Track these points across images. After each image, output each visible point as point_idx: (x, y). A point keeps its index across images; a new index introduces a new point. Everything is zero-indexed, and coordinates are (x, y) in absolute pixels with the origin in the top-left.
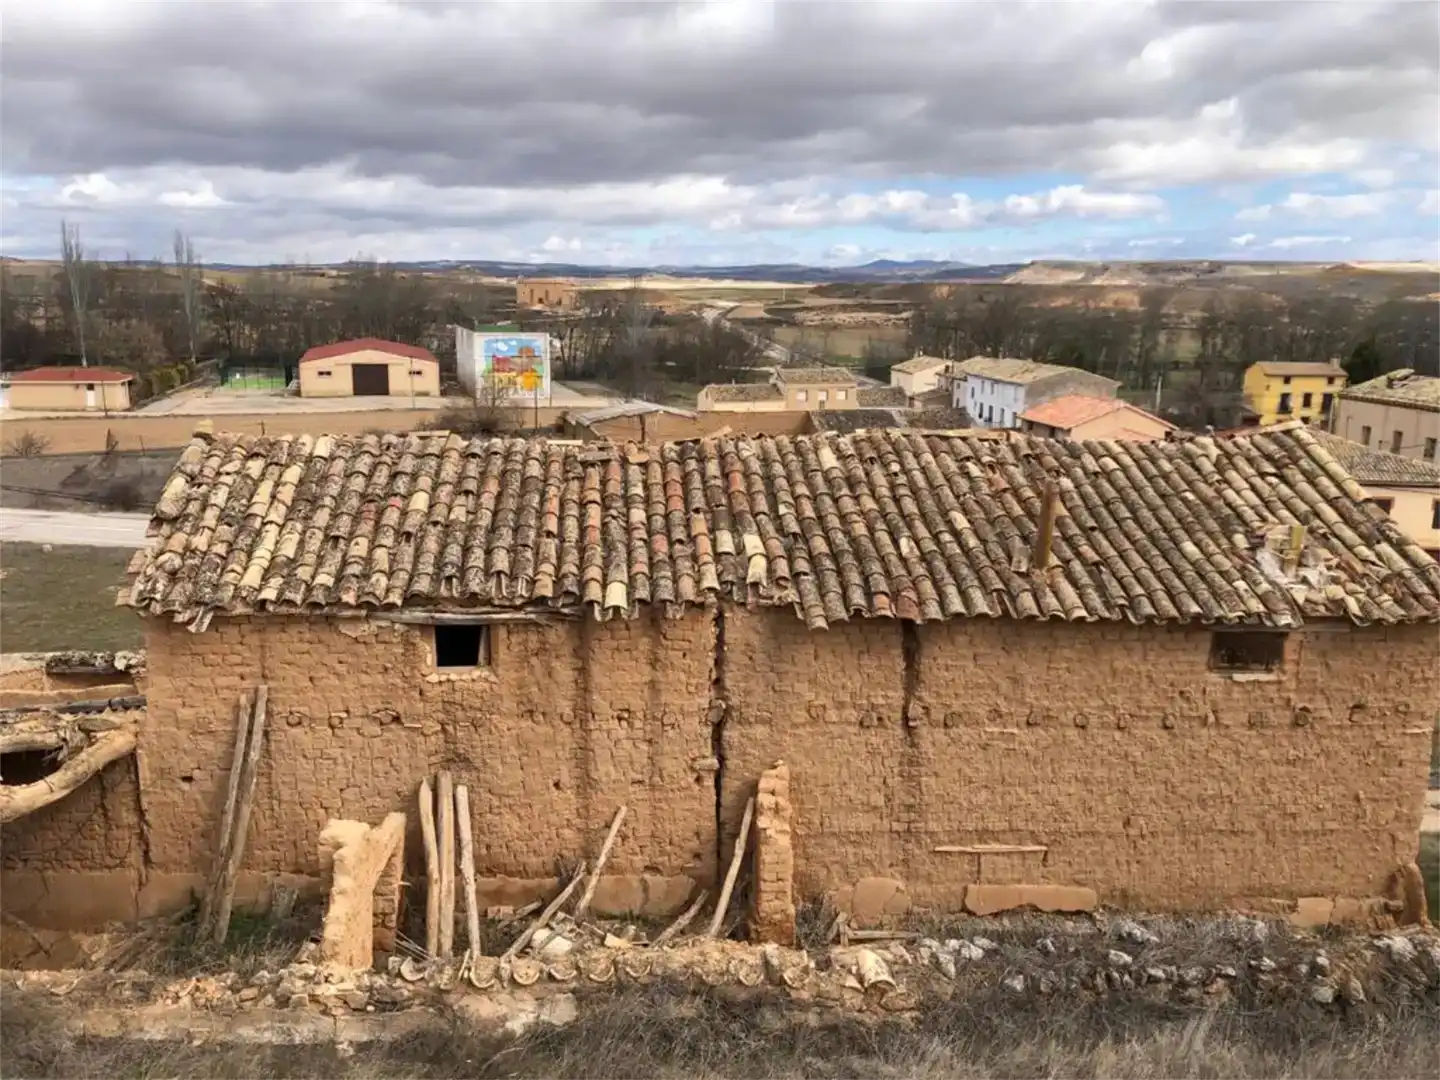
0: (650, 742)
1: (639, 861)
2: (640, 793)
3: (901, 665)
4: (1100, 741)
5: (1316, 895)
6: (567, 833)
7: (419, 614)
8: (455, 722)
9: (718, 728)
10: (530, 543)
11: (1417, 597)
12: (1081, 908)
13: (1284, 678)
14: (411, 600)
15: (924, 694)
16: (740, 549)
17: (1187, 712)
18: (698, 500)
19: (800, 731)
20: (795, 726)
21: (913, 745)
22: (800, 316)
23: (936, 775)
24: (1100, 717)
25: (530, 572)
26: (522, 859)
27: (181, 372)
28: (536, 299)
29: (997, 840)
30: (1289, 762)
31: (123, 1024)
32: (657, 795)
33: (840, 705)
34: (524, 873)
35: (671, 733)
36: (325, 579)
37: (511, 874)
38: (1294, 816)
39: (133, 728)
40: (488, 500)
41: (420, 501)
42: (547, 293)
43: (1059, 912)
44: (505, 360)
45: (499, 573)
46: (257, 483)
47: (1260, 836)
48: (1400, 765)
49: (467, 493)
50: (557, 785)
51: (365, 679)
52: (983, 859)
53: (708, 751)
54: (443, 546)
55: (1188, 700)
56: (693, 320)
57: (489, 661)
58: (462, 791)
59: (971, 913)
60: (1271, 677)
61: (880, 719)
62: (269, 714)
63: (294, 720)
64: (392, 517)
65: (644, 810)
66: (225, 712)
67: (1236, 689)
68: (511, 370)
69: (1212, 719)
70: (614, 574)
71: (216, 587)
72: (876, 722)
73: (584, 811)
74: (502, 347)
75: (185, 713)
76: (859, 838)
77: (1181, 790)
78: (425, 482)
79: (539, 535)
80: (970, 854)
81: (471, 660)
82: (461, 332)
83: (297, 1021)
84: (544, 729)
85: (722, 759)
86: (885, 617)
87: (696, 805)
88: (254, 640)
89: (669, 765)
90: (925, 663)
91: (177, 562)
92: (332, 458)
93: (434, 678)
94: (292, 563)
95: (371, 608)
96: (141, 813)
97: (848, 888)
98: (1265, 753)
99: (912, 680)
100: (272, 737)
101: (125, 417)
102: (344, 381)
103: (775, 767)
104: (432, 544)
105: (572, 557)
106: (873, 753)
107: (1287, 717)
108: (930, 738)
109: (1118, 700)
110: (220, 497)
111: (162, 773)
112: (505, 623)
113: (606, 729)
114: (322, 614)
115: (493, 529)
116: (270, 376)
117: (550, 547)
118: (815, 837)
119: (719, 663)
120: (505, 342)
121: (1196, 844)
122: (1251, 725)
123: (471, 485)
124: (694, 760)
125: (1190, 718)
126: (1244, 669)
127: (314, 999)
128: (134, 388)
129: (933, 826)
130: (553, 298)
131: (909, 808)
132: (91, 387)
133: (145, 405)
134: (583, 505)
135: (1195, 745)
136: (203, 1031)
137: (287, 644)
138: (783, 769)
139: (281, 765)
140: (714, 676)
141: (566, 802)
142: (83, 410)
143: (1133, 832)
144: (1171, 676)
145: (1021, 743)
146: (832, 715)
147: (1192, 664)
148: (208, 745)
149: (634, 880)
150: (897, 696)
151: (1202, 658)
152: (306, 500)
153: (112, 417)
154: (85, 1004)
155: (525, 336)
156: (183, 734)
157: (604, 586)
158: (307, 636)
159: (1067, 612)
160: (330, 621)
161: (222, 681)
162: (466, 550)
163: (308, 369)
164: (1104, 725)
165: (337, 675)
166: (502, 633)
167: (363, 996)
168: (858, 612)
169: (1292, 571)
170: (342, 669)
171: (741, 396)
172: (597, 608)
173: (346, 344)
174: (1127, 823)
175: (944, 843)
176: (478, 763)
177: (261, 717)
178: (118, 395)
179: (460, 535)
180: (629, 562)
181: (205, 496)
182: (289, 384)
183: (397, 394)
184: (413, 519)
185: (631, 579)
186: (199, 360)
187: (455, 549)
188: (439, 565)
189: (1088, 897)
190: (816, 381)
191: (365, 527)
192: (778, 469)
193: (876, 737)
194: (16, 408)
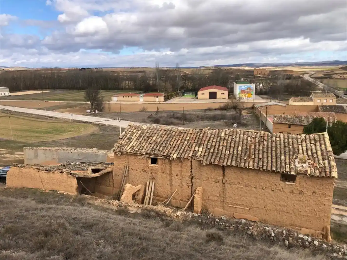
0: (181, 180)
1: (180, 199)
2: (179, 188)
3: (222, 172)
4: (259, 191)
5: (306, 228)
6: (169, 192)
7: (148, 156)
8: (153, 172)
9: (192, 179)
10: (167, 146)
11: (325, 172)
12: (256, 221)
13: (296, 184)
14: (147, 154)
15: (226, 178)
16: (198, 150)
17: (276, 188)
18: (196, 141)
19: (204, 181)
20: (204, 180)
21: (224, 187)
22: (334, 76)
23: (228, 192)
25: (164, 151)
26: (162, 195)
27: (175, 93)
28: (259, 73)
29: (240, 206)
30: (299, 201)
31: (93, 203)
32: (182, 188)
33: (211, 178)
35: (184, 179)
36: (137, 149)
37: (161, 197)
38: (300, 211)
39: (112, 168)
40: (164, 139)
41: (154, 138)
42: (262, 72)
43: (251, 221)
44: (244, 91)
45: (160, 151)
47: (293, 214)
48: (324, 205)
50: (167, 184)
51: (141, 164)
52: (237, 208)
53: (190, 182)
54: (154, 145)
55: (276, 186)
57: (158, 164)
58: (153, 183)
59: (235, 218)
60: (294, 184)
61: (218, 181)
62: (129, 168)
63: (132, 169)
64: (150, 140)
65: (180, 191)
66: (123, 167)
67: (286, 185)
68: (245, 93)
69: (282, 190)
70: (176, 153)
71: (123, 149)
73: (171, 189)
74: (243, 87)
75: (118, 167)
76: (215, 201)
77: (276, 203)
78: (157, 135)
79: (169, 145)
80: (235, 207)
81: (155, 163)
82: (235, 84)
84: (165, 175)
85: (192, 184)
86: (216, 164)
87: (188, 191)
88: (127, 157)
89: (184, 184)
90: (225, 173)
91: (119, 145)
92: (146, 130)
93: (150, 165)
94: (134, 146)
95: (142, 155)
96: (113, 180)
97: (213, 209)
98: (294, 198)
99: (224, 175)
100: (129, 171)
101: (163, 103)
102: (207, 96)
103: (200, 187)
104: (153, 145)
105: (172, 149)
106: (217, 187)
107: (299, 192)
108: (227, 186)
109: (262, 184)
111: (116, 175)
112: (159, 158)
113: (174, 177)
114: (135, 154)
115: (162, 144)
116: (192, 94)
117: (170, 147)
118: (207, 199)
119: (192, 168)
120: (244, 86)
121: (279, 213)
122: (290, 192)
123: (163, 136)
124: (188, 184)
126: (289, 181)
127: (113, 204)
128: (165, 97)
129: (228, 201)
131: (224, 197)
132: (157, 97)
133: (167, 101)
134: (178, 140)
135: (278, 195)
136: (101, 205)
137: (131, 158)
139: (130, 176)
140: (191, 170)
141: (168, 187)
142: (156, 102)
143: (266, 209)
144: (273, 181)
145: (244, 189)
146: (210, 179)
147: (277, 179)
148: (121, 171)
149: (178, 201)
150: (221, 178)
151: (279, 178)
152: (140, 136)
153: (160, 103)
154: (90, 199)
155: (249, 85)
156: (118, 169)
157: (174, 154)
158: (134, 157)
159: (249, 167)
160: (136, 156)
161: (123, 163)
162: (157, 146)
163: (199, 93)
164: (260, 188)
165: (138, 163)
166: (159, 160)
167: (118, 205)
168: (211, 163)
169: (300, 164)
171: (301, 101)
172: (171, 158)
173: (210, 87)
174: (265, 207)
175: (230, 205)
176: (156, 179)
177: (127, 168)
178: (162, 99)
179: (157, 144)
180: (180, 151)
181: (126, 135)
182: (196, 96)
183: (218, 99)
184: (152, 141)
185: (178, 153)
186: (179, 91)
187: (156, 146)
188: (152, 149)
189: (257, 219)
190: (323, 97)
191: (145, 142)
192: (213, 136)
193: (218, 184)
194: (144, 101)
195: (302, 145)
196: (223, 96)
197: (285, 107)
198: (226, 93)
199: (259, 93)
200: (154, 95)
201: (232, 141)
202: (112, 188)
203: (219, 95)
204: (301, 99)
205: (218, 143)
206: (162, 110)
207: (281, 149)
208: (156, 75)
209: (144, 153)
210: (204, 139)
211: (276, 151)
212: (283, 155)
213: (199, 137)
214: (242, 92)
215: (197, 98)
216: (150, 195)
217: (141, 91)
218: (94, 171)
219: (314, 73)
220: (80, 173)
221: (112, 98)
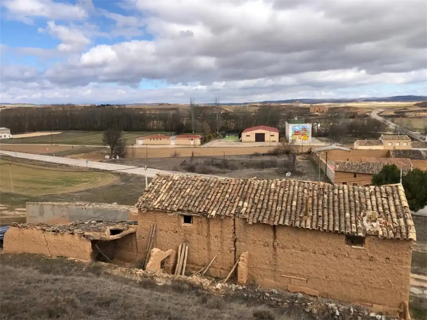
0: (221, 243)
1: (220, 267)
2: (219, 253)
3: (272, 234)
4: (319, 257)
5: (379, 304)
6: (206, 258)
7: (180, 213)
8: (186, 234)
9: (235, 241)
10: (203, 201)
11: (401, 233)
12: (315, 295)
13: (365, 248)
14: (178, 210)
15: (278, 241)
16: (243, 205)
17: (340, 253)
18: (240, 195)
20: (250, 244)
21: (275, 252)
22: (407, 114)
23: (280, 259)
24: (319, 251)
25: (201, 206)
26: (198, 262)
27: (213, 135)
28: (316, 111)
29: (295, 276)
30: (369, 269)
31: (111, 272)
32: (223, 254)
33: (259, 241)
34: (198, 265)
35: (225, 242)
36: (166, 205)
37: (196, 265)
38: (371, 283)
39: (136, 228)
40: (200, 191)
41: (188, 191)
42: (319, 109)
43: (310, 295)
44: (298, 132)
45: (195, 206)
46: (163, 185)
47: (362, 286)
48: (401, 275)
49: (197, 189)
50: (204, 249)
51: (171, 224)
52: (292, 279)
53: (233, 246)
54: (188, 200)
55: (340, 250)
56: (367, 116)
57: (193, 223)
58: (187, 247)
59: (289, 291)
60: (363, 248)
61: (268, 245)
62: (156, 228)
63: (160, 230)
64: (182, 193)
65: (220, 257)
66: (150, 227)
67: (353, 249)
68: (299, 135)
69: (347, 255)
70: (215, 209)
71: (149, 205)
72: (267, 245)
73: (209, 255)
74: (297, 128)
75: (143, 226)
76: (264, 270)
77: (340, 272)
78: (191, 186)
79: (206, 199)
80: (289, 278)
81: (189, 222)
82: (287, 123)
83: (133, 276)
84: (202, 237)
85: (236, 249)
86: (265, 224)
87: (230, 257)
88: (154, 214)
89: (225, 248)
90: (277, 234)
91: (145, 199)
92: (177, 180)
93: (183, 225)
94: (163, 201)
95: (172, 211)
96: (137, 243)
97: (261, 280)
98: (362, 266)
99: (275, 238)
100: (157, 232)
101: (199, 147)
102: (253, 138)
103: (245, 252)
104: (186, 200)
105: (210, 204)
106: (267, 252)
107: (368, 258)
108: (279, 250)
109: (323, 248)
110: (156, 188)
111: (140, 236)
112: (194, 216)
113: (213, 240)
114: (164, 211)
115: (198, 197)
116: (235, 136)
117: (207, 201)
118: (254, 268)
119: (235, 228)
120: (298, 126)
121: (345, 285)
122: (358, 259)
123: (198, 188)
124: (230, 248)
125: (341, 255)
126: (355, 245)
127: (136, 274)
128: (202, 140)
129: (280, 270)
130: (321, 110)
131: (275, 265)
132: (192, 140)
133: (204, 144)
134: (218, 193)
135: (343, 261)
136: (121, 275)
137: (160, 216)
138: (247, 253)
139: (158, 238)
140: (234, 231)
141: (206, 252)
142: (190, 145)
143: (328, 279)
144: (336, 244)
145: (300, 255)
147: (341, 242)
148: (147, 232)
149: (218, 271)
150: (272, 240)
151: (344, 241)
152: (170, 188)
153: (196, 147)
154: (107, 268)
155: (304, 125)
156: (143, 230)
157: (212, 211)
158: (162, 215)
159: (306, 227)
160: (166, 212)
161: (149, 221)
162: (192, 201)
163: (244, 135)
164: (320, 253)
165: (167, 223)
166: (194, 218)
167: (142, 274)
168: (259, 221)
169: (370, 223)
170: (168, 221)
171: (368, 144)
172: (209, 215)
173: (256, 127)
174: (326, 277)
175: (283, 274)
176: (190, 242)
177: (155, 229)
178: (198, 142)
179: (192, 198)
180: (220, 206)
181: (154, 187)
182: (239, 139)
183: (267, 142)
184: (186, 194)
185: (218, 210)
186: (219, 132)
187: (190, 201)
188: (186, 204)
189: (317, 293)
190: (395, 139)
191: (177, 195)
192: (260, 188)
193: (267, 249)
194: (177, 145)
195: (370, 199)
196: (273, 139)
197: (350, 151)
198: (277, 135)
199: (316, 134)
200: (188, 137)
201: (284, 194)
202: (135, 254)
203: (267, 137)
204: (368, 142)
205: (267, 196)
206: (198, 155)
207: (345, 204)
208: (190, 113)
209: (176, 210)
210: (250, 191)
211: (339, 207)
212: (348, 211)
213: (243, 190)
214: (296, 133)
215: (241, 141)
216: (183, 263)
217: (173, 133)
218: (113, 232)
219: (383, 110)
220: (96, 234)
221: (137, 140)
